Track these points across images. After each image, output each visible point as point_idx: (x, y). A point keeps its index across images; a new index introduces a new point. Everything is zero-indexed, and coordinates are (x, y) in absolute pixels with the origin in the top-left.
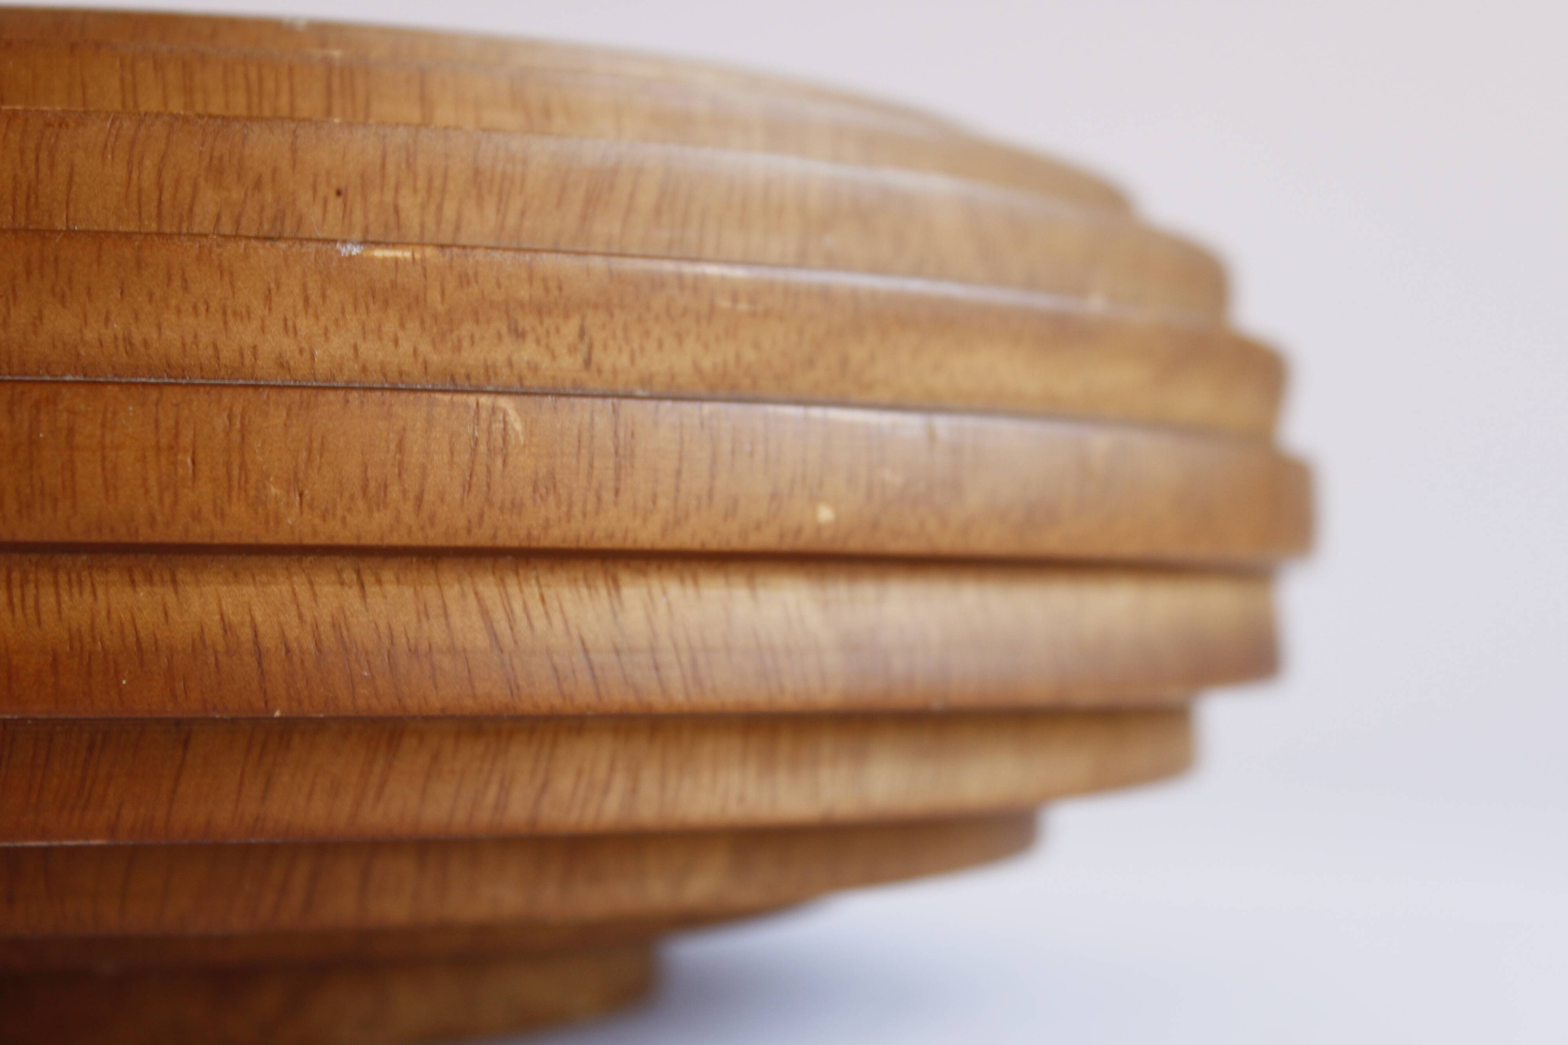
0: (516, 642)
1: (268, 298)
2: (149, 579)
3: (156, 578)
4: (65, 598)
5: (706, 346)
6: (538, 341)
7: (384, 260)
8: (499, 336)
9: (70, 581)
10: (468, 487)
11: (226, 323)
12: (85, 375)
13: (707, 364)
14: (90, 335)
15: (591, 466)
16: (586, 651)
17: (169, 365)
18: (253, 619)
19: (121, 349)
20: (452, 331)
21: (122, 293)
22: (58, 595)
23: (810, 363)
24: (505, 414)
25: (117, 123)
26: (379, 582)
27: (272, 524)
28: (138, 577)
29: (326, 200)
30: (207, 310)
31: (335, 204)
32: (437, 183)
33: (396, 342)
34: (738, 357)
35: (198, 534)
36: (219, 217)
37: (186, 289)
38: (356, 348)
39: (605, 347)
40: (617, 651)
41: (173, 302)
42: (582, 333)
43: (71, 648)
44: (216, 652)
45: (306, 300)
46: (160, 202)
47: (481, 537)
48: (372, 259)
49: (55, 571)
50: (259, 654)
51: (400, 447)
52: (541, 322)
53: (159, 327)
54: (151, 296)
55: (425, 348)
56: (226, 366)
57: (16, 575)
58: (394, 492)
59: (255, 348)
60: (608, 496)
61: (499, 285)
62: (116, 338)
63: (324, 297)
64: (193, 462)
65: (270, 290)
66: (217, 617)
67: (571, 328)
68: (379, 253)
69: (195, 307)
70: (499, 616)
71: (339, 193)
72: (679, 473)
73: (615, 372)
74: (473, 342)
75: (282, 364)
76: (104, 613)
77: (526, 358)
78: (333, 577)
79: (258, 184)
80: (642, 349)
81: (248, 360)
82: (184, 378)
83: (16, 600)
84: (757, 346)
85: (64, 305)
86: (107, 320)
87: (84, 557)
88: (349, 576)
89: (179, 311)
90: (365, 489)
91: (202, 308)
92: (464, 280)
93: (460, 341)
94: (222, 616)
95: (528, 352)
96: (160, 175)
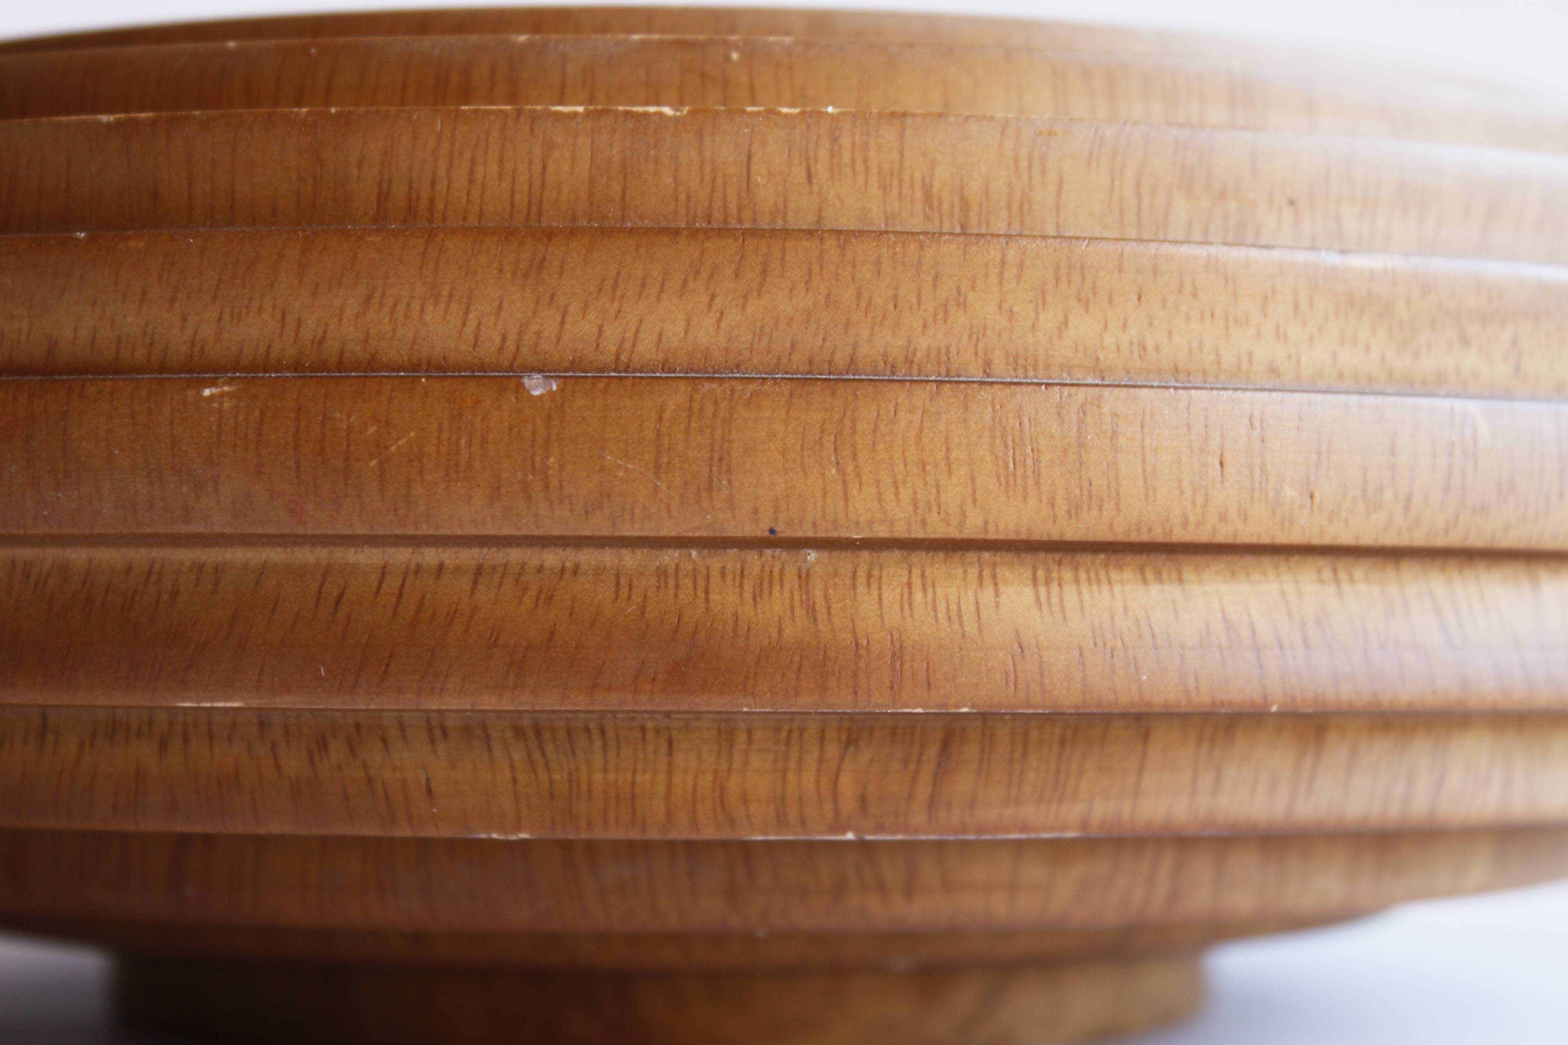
1: (1264, 306)
2: (1159, 579)
3: (1165, 576)
6: (1480, 349)
7: (1361, 269)
8: (1451, 344)
9: (1089, 579)
10: (1446, 489)
11: (1227, 329)
12: (1103, 379)
14: (1109, 340)
15: (1542, 470)
17: (1177, 370)
18: (1249, 615)
19: (1136, 354)
20: (1413, 338)
21: (1139, 299)
22: (1080, 593)
24: (1473, 417)
26: (1352, 580)
27: (1287, 524)
28: (1149, 575)
29: (1279, 209)
30: (1212, 315)
32: (1371, 195)
33: (1368, 348)
37: (1195, 295)
38: (1334, 355)
39: (1531, 355)
41: (1183, 309)
42: (1515, 342)
43: (1095, 644)
44: (1220, 648)
45: (1296, 307)
46: (1139, 209)
47: (1454, 539)
48: (1351, 269)
49: (1076, 569)
50: (1258, 649)
51: (1393, 452)
52: (1484, 331)
53: (1170, 333)
54: (1164, 302)
55: (1391, 355)
56: (1225, 371)
57: (1041, 574)
58: (1388, 495)
59: (1251, 353)
60: (1554, 499)
61: (1453, 294)
62: (1131, 343)
63: (1311, 304)
64: (1222, 464)
65: (1266, 298)
66: (1220, 614)
67: (1506, 337)
68: (1354, 261)
69: (1202, 314)
71: (1290, 201)
73: (1537, 379)
74: (1429, 349)
75: (1273, 369)
76: (1121, 610)
77: (1470, 365)
78: (1314, 575)
79: (1222, 193)
80: (1559, 356)
81: (1245, 366)
82: (1189, 382)
83: (1043, 597)
85: (1087, 310)
86: (1125, 326)
87: (1102, 556)
88: (1327, 574)
89: (1188, 318)
90: (1364, 492)
91: (1208, 315)
92: (1426, 288)
93: (1419, 348)
94: (1223, 612)
95: (1471, 360)
96: (1138, 184)
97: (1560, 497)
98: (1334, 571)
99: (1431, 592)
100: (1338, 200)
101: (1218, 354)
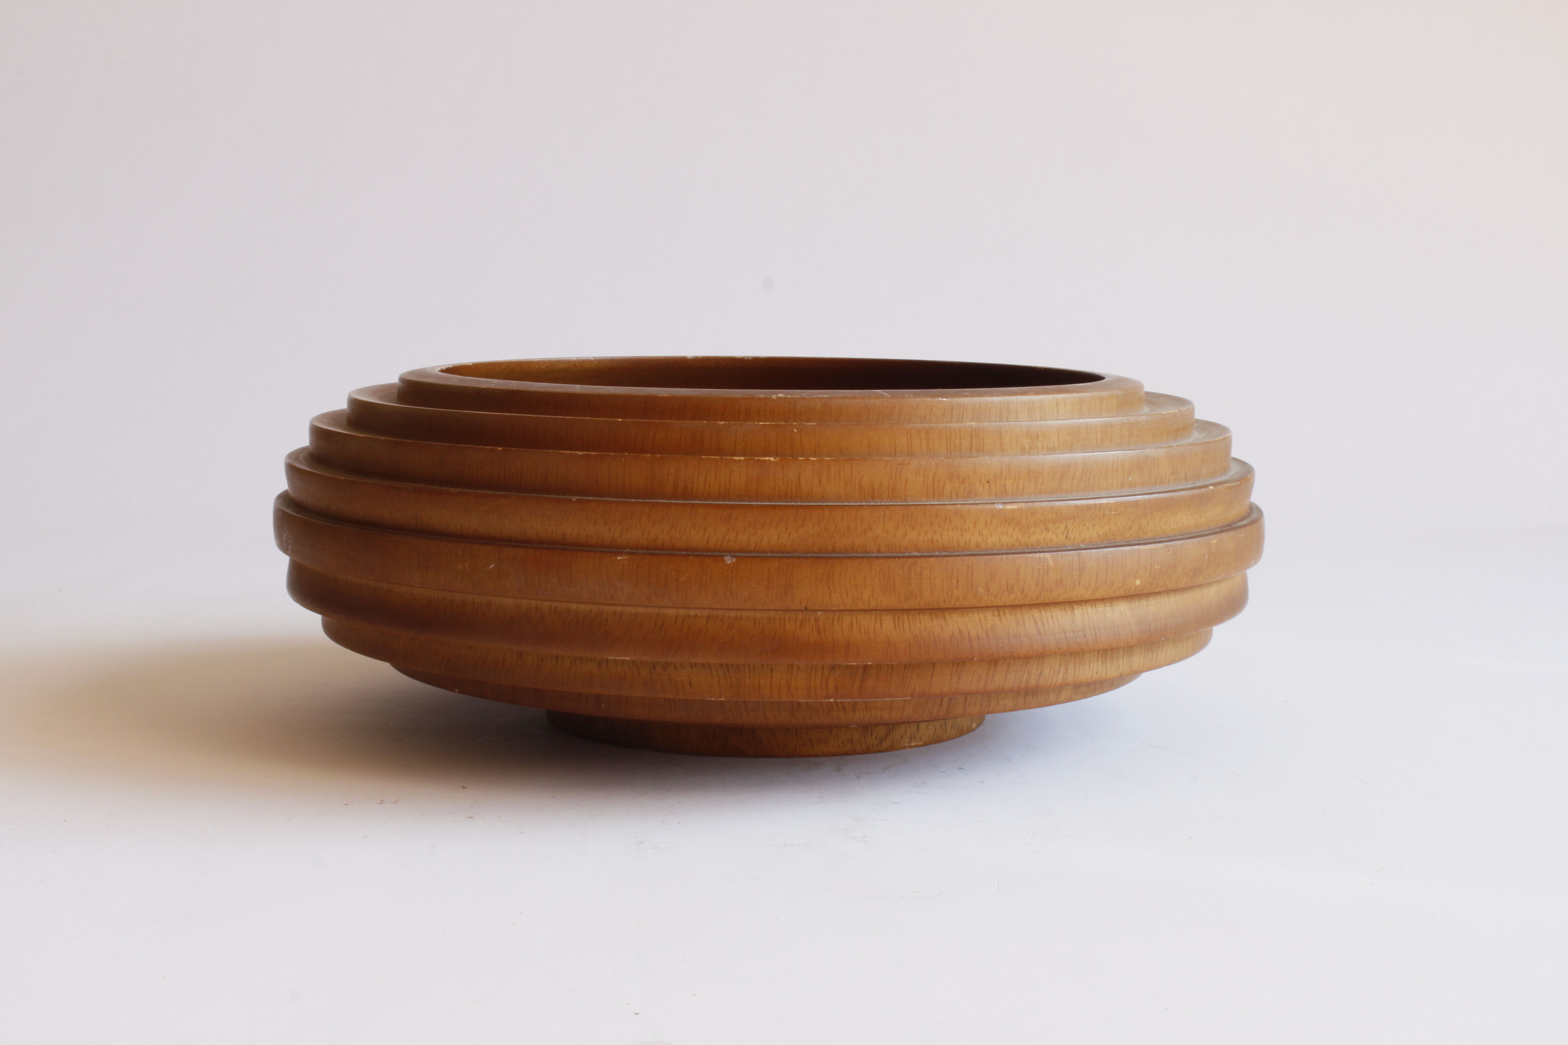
0: (1045, 631)
1: (975, 525)
3: (939, 616)
4: (912, 624)
5: (1101, 527)
6: (1053, 531)
7: (1010, 509)
8: (1042, 531)
9: (913, 619)
10: (1037, 585)
11: (962, 533)
13: (1101, 533)
14: (921, 539)
15: (1072, 575)
16: (1065, 632)
17: (944, 548)
18: (968, 629)
20: (1028, 531)
22: (909, 623)
23: (1131, 528)
24: (1048, 560)
25: (920, 463)
26: (1005, 614)
27: (980, 600)
28: (934, 616)
29: (984, 485)
30: (956, 529)
31: (987, 485)
32: (1017, 476)
33: (1012, 536)
34: (1110, 529)
35: (958, 605)
36: (951, 493)
37: (950, 522)
38: (1000, 538)
39: (1072, 531)
40: (1074, 632)
41: (946, 527)
42: (1066, 528)
43: (914, 641)
44: (957, 640)
45: (986, 524)
46: (934, 488)
47: (1040, 601)
48: (1006, 510)
49: (908, 615)
50: (970, 640)
51: (1018, 573)
52: (1054, 526)
54: (940, 526)
55: (1020, 537)
56: (961, 548)
57: (896, 617)
58: (1016, 588)
59: (970, 540)
60: (1077, 584)
61: (1043, 515)
63: (991, 523)
64: (957, 582)
65: (975, 522)
66: (958, 629)
67: (1062, 527)
68: (1009, 507)
69: (953, 529)
70: (1040, 623)
71: (988, 482)
72: (1097, 574)
73: (1074, 539)
74: (1034, 534)
75: (978, 545)
76: (923, 629)
77: (1049, 537)
78: (991, 614)
79: (963, 482)
80: (1083, 530)
81: (968, 546)
83: (897, 626)
84: (1115, 525)
85: (913, 530)
86: (926, 534)
87: (917, 611)
88: (996, 613)
89: (948, 530)
90: (1007, 587)
92: (1033, 514)
93: (1030, 534)
94: (959, 628)
95: (1050, 535)
96: (933, 480)
97: (1079, 583)
98: (999, 611)
99: (1033, 616)
100: (1005, 479)
101: (958, 541)
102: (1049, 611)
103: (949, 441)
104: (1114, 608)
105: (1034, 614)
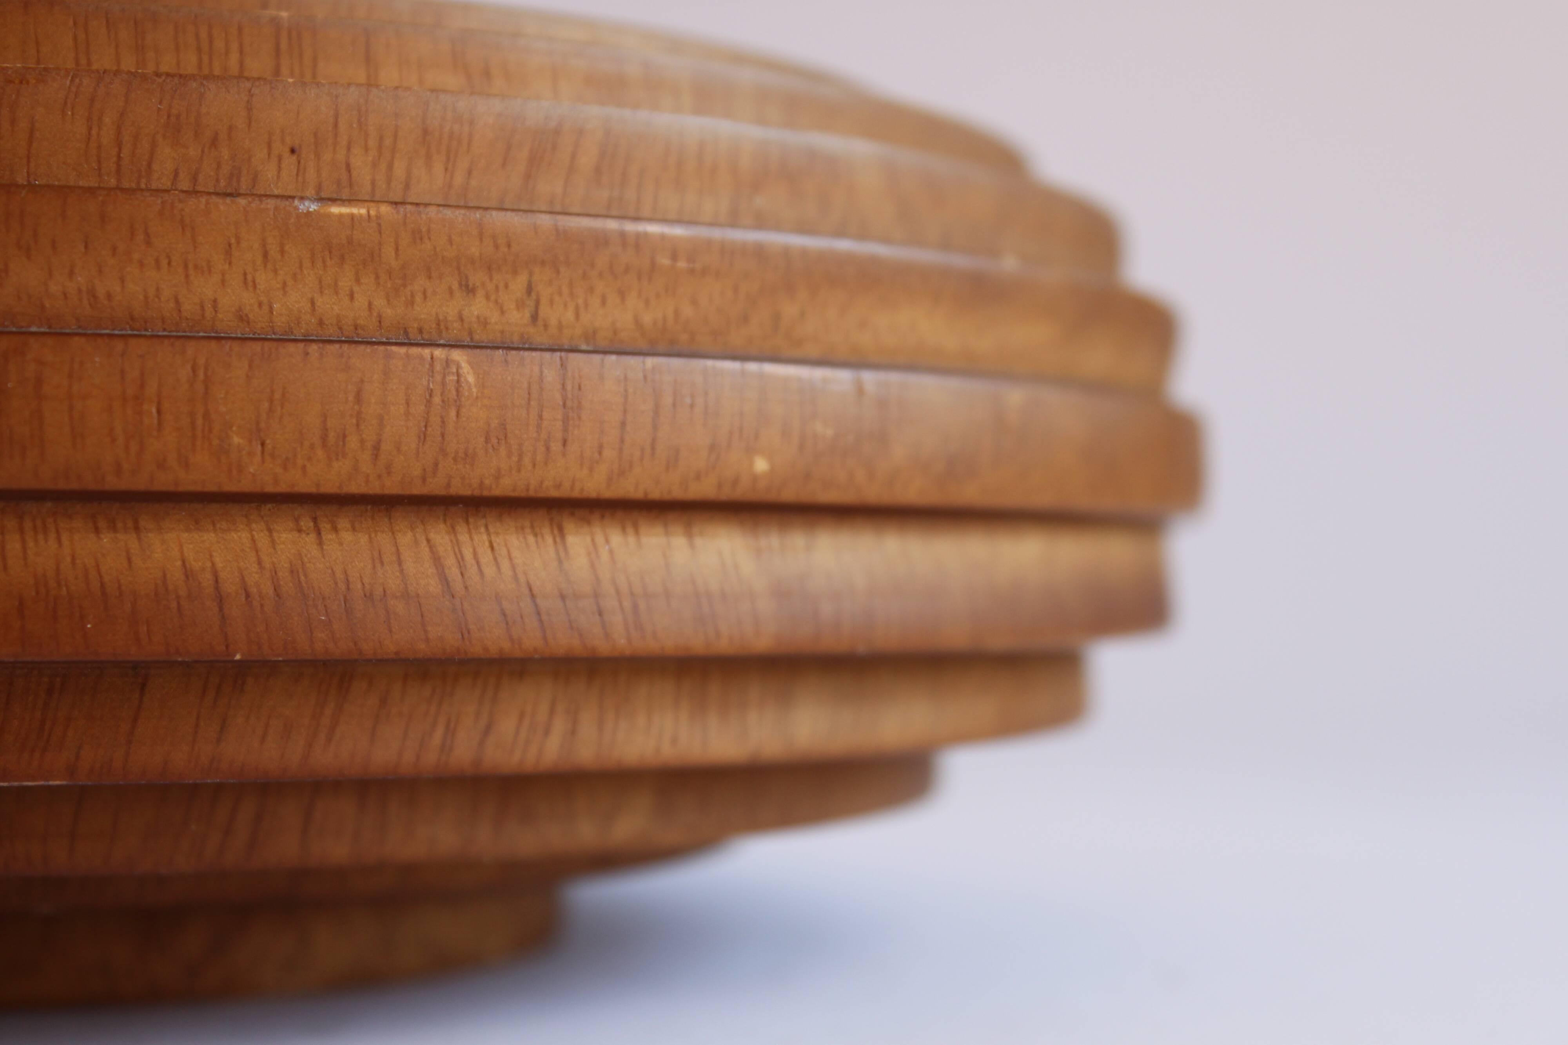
0: (466, 588)
1: (228, 252)
2: (113, 528)
3: (120, 525)
4: (31, 544)
5: (647, 302)
6: (487, 297)
7: (341, 215)
8: (451, 292)
9: (35, 528)
10: (423, 437)
11: (187, 276)
12: (50, 327)
13: (647, 319)
14: (54, 288)
15: (541, 417)
16: (533, 596)
17: (132, 318)
18: (213, 564)
19: (85, 302)
20: (405, 286)
21: (86, 247)
22: (24, 542)
23: (745, 319)
24: (459, 367)
26: (335, 529)
27: (235, 472)
28: (102, 524)
29: (280, 158)
30: (169, 264)
31: (289, 161)
32: (388, 142)
33: (352, 297)
34: (677, 313)
35: (163, 482)
36: (176, 174)
37: (148, 243)
38: (313, 303)
39: (552, 302)
40: (563, 597)
41: (136, 256)
42: (529, 289)
43: (37, 593)
44: (178, 597)
45: (265, 255)
46: (119, 157)
47: (435, 486)
48: (330, 216)
50: (220, 599)
51: (358, 398)
52: (491, 279)
53: (122, 280)
54: (114, 249)
55: (380, 303)
56: (187, 319)
58: (353, 442)
59: (215, 301)
60: (556, 447)
61: (450, 241)
62: (80, 290)
63: (282, 252)
64: (159, 412)
65: (230, 245)
66: (179, 563)
67: (519, 284)
68: (335, 210)
69: (157, 261)
70: (450, 561)
71: (293, 151)
72: (623, 424)
73: (560, 327)
74: (425, 297)
75: (242, 317)
76: (69, 559)
77: (476, 313)
78: (291, 524)
79: (214, 142)
80: (586, 305)
81: (209, 313)
82: (146, 330)
84: (694, 302)
85: (29, 257)
86: (71, 274)
87: (49, 504)
88: (306, 523)
89: (141, 265)
90: (324, 438)
91: (164, 262)
92: (418, 236)
93: (412, 296)
94: (184, 561)
95: (478, 307)
97: (565, 442)
98: (315, 520)
99: (428, 541)
100: (349, 148)
101: (177, 301)
102: (483, 530)
103: (205, 58)
104: (698, 541)
105: (432, 536)
